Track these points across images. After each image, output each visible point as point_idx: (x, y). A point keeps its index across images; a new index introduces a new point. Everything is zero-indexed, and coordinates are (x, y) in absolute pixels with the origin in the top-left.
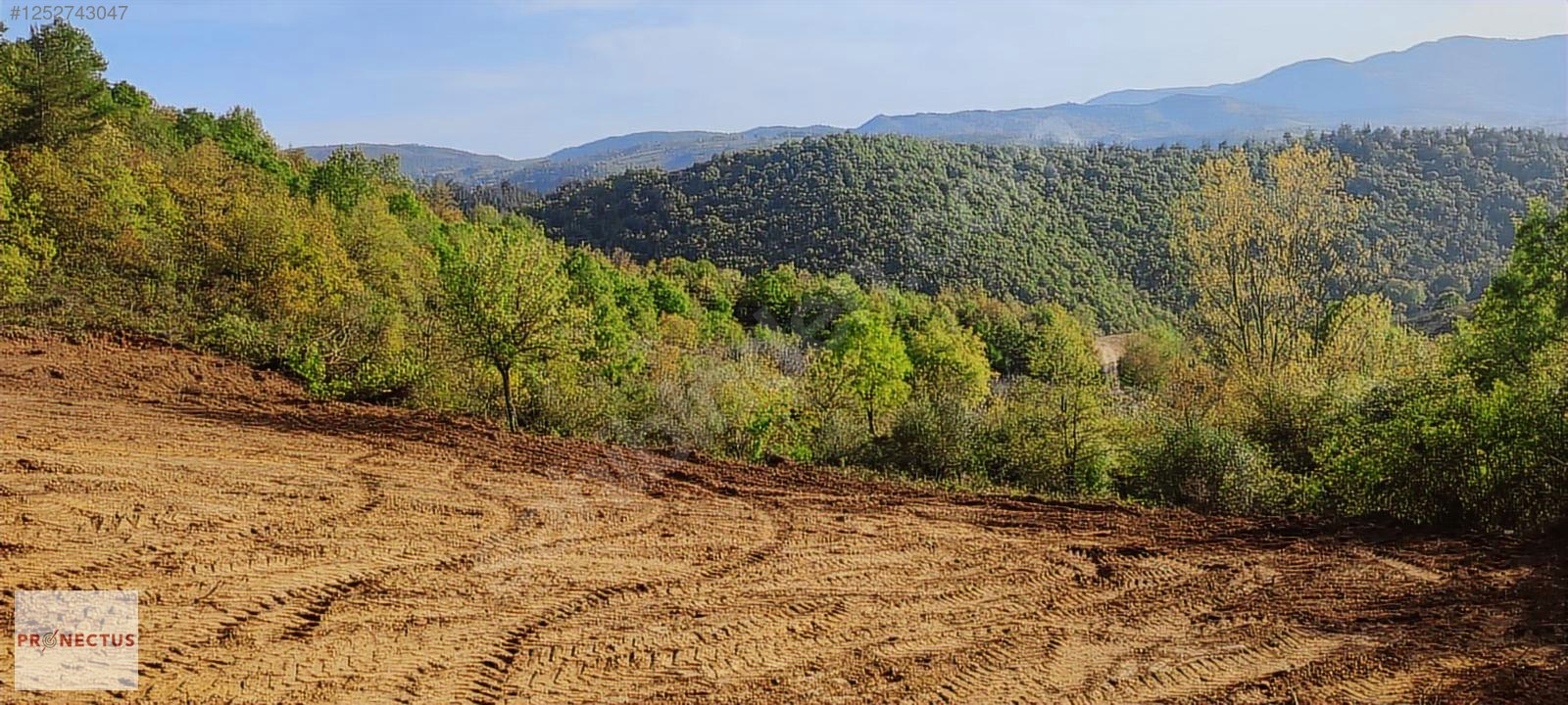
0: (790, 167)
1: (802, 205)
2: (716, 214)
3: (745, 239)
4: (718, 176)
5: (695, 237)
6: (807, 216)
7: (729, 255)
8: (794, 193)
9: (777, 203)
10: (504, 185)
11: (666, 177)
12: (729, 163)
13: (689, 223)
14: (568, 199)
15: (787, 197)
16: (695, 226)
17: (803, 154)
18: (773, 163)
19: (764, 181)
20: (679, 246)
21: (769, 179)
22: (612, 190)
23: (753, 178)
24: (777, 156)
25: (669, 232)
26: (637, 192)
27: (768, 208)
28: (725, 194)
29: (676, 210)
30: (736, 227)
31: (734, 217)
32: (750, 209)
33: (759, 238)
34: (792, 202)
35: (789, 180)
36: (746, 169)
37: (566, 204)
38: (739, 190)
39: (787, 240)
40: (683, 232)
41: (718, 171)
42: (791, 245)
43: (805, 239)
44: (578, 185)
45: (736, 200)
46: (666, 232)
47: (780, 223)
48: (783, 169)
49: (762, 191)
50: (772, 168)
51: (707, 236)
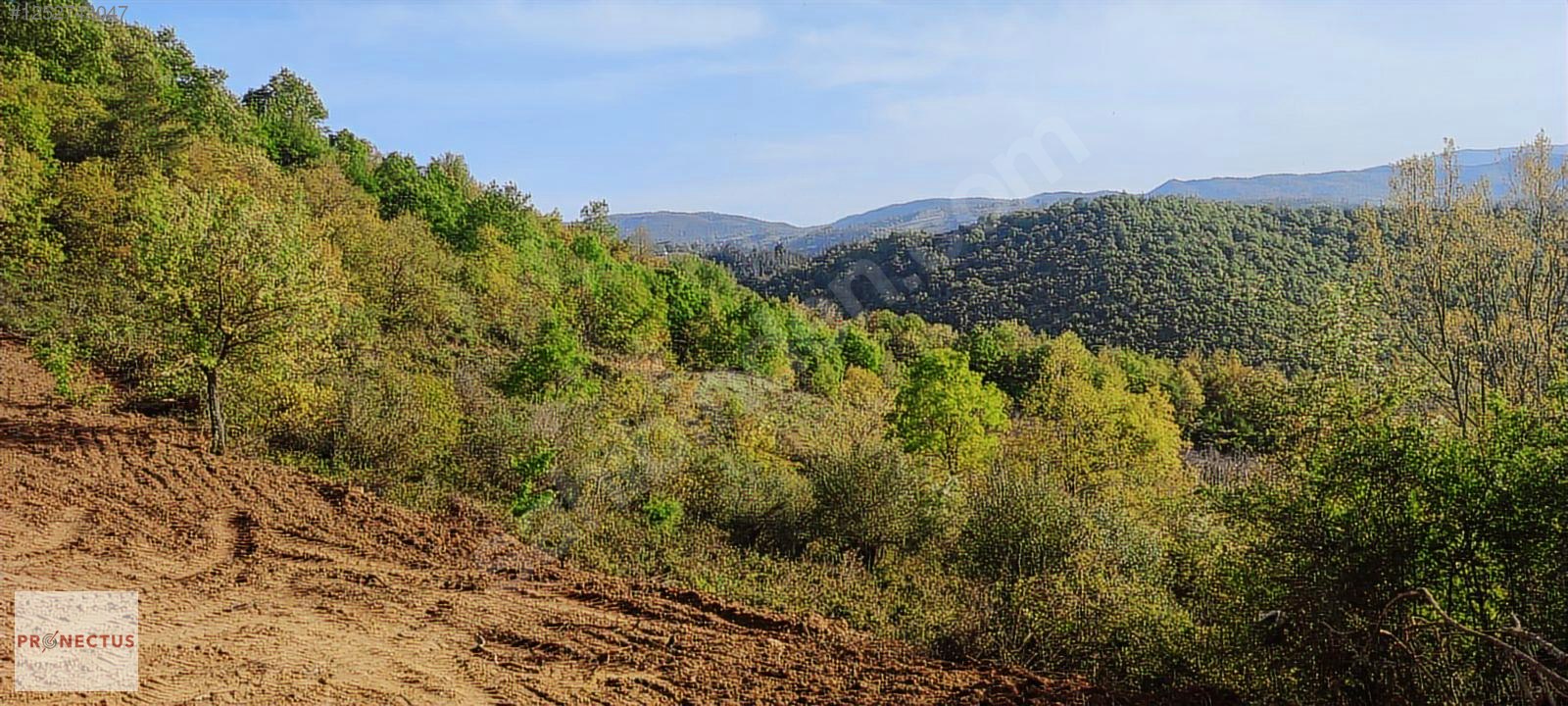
0: (1059, 229)
1: (1070, 268)
2: (978, 277)
3: (1006, 302)
4: (984, 239)
5: (955, 300)
6: (1075, 280)
7: (989, 319)
8: (1061, 256)
9: (1043, 266)
10: (778, 248)
11: (929, 240)
12: (995, 226)
13: (950, 285)
14: (833, 261)
15: (1054, 259)
16: (955, 289)
17: (1074, 216)
18: (1041, 225)
19: (1030, 243)
20: (938, 309)
21: (1036, 241)
22: (875, 253)
23: (1019, 240)
24: (1046, 218)
25: (929, 295)
26: (899, 255)
27: (1033, 271)
28: (989, 256)
29: (938, 272)
30: (999, 290)
31: (998, 280)
32: (1014, 272)
33: (1021, 301)
34: (1058, 265)
35: (1057, 242)
36: (1012, 231)
37: (830, 266)
38: (1003, 253)
39: (1052, 305)
40: (944, 294)
41: (983, 233)
42: (1057, 309)
43: (1070, 304)
44: (844, 248)
45: (999, 263)
46: (926, 294)
47: (1045, 286)
48: (1051, 231)
49: (1028, 253)
50: (1040, 230)
51: (967, 298)
